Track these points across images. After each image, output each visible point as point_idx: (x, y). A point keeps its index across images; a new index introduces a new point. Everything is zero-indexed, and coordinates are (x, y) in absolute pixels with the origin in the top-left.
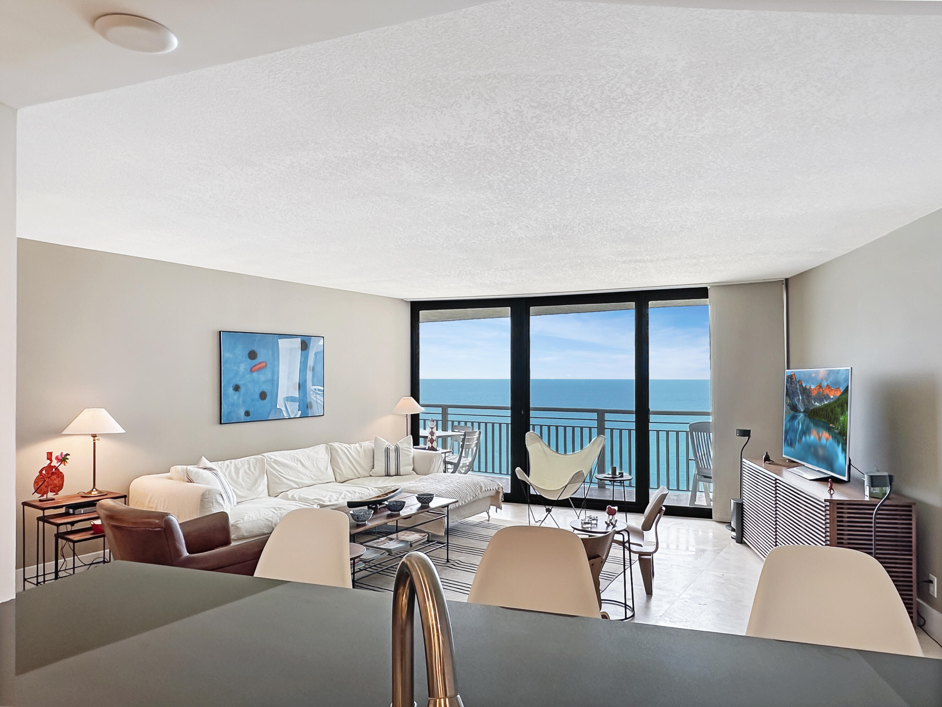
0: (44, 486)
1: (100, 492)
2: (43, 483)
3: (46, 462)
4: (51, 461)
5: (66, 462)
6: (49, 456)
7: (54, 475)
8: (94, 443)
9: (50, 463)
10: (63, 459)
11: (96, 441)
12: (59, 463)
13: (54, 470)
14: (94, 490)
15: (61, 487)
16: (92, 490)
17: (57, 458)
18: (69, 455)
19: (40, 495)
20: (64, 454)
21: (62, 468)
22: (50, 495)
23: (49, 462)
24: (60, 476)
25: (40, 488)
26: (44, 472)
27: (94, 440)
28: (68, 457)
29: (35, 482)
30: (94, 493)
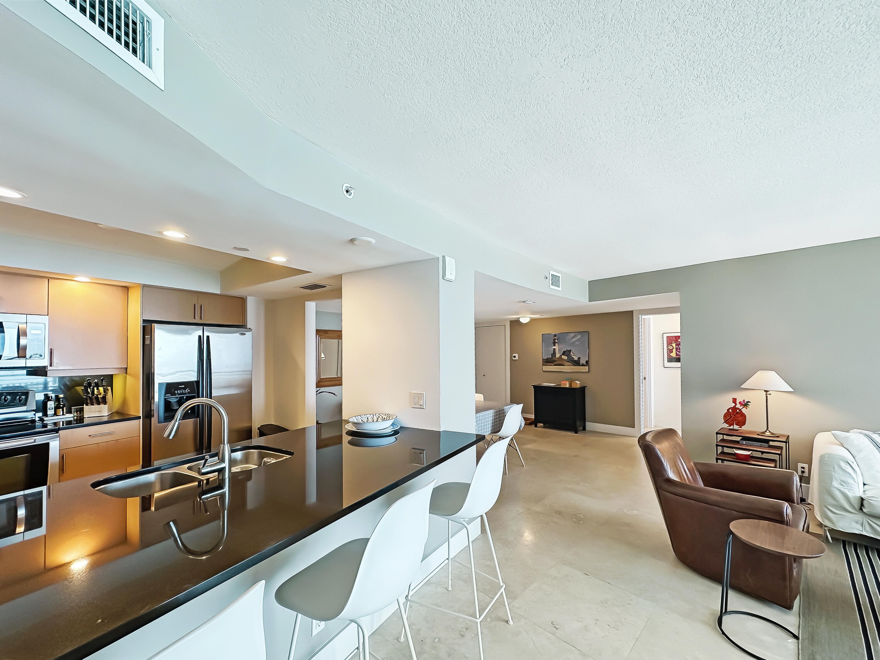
0: (731, 420)
1: (772, 434)
2: (730, 418)
3: (732, 404)
4: (736, 404)
5: (748, 407)
6: (734, 401)
7: (738, 414)
8: (767, 397)
9: (735, 406)
10: (746, 404)
11: (768, 396)
12: (742, 407)
13: (738, 411)
14: (768, 431)
15: (744, 423)
16: (766, 431)
17: (740, 403)
18: (750, 402)
19: (728, 425)
20: (746, 401)
21: (744, 410)
22: (736, 427)
23: (734, 404)
24: (744, 416)
25: (728, 421)
26: (730, 410)
27: (766, 394)
28: (749, 403)
29: (724, 416)
30: (768, 433)
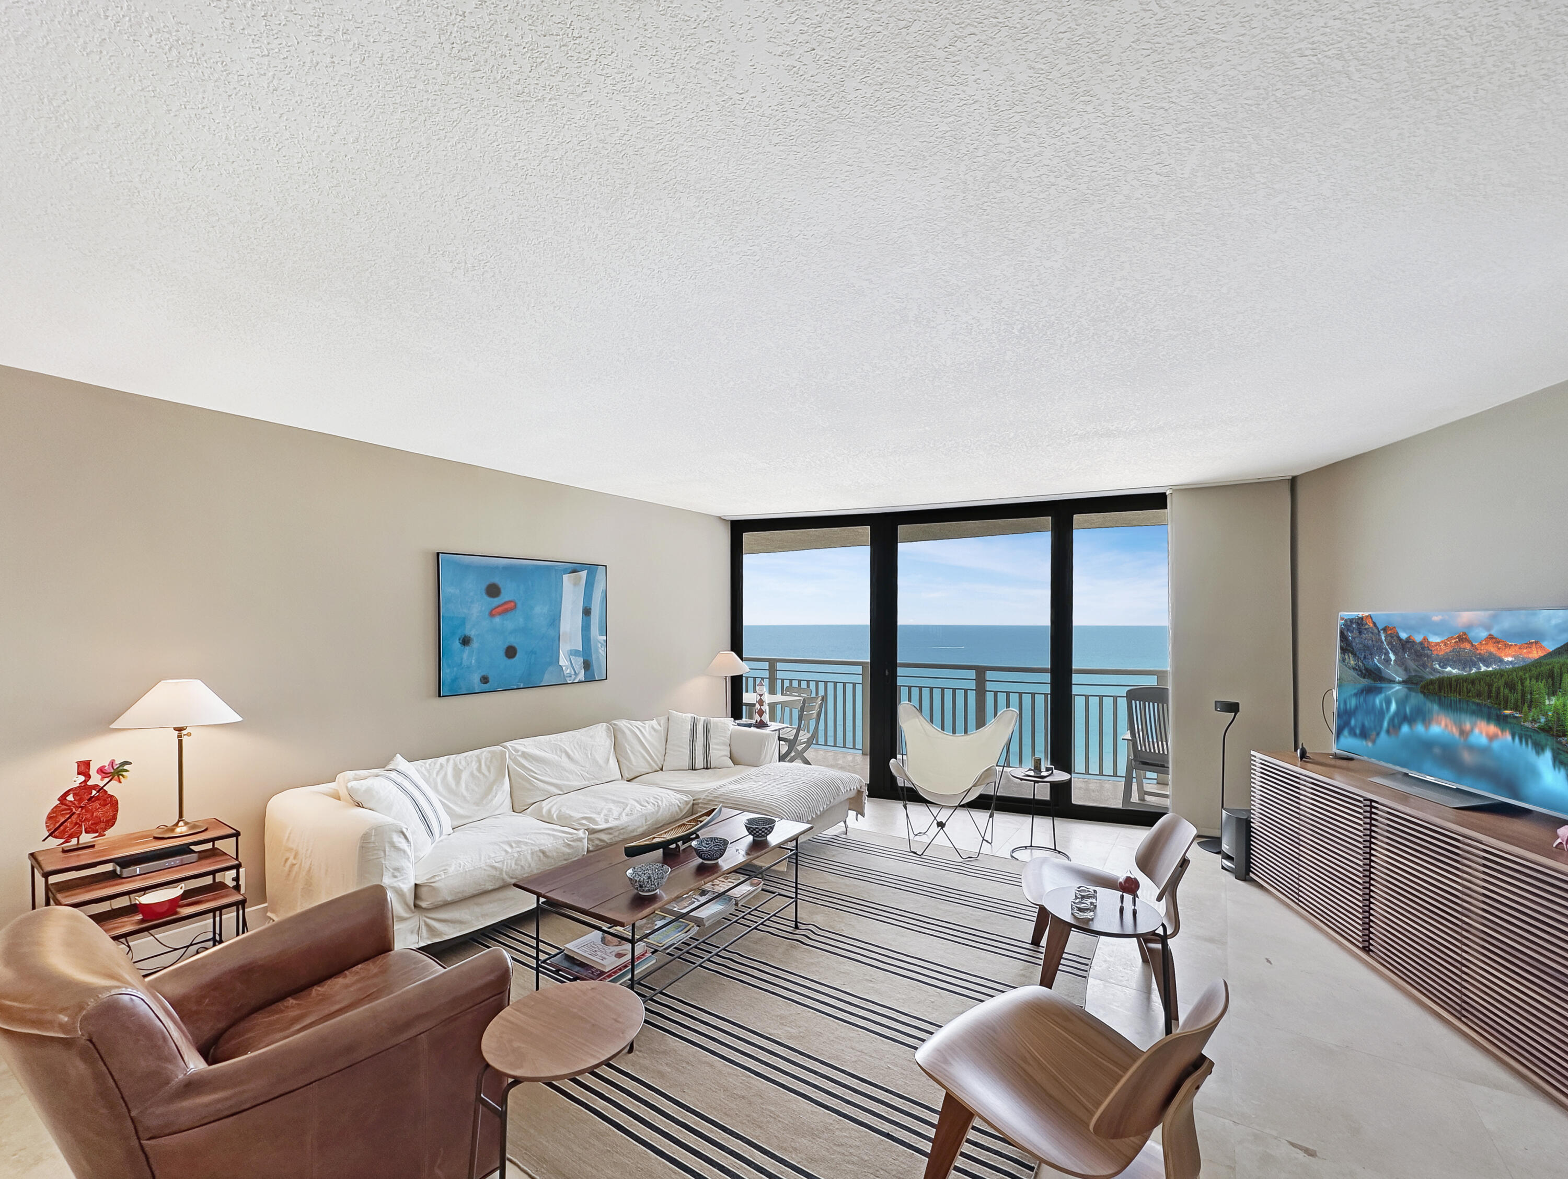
0: (71, 823)
1: (194, 827)
2: (70, 817)
3: (76, 779)
4: (88, 776)
5: (122, 775)
6: (83, 768)
7: (93, 802)
8: (180, 742)
9: (85, 781)
10: (115, 772)
11: (185, 739)
12: (107, 780)
13: (94, 792)
14: (181, 823)
15: (111, 822)
16: (177, 825)
17: (101, 771)
18: (130, 763)
19: (63, 841)
20: (118, 762)
21: (113, 788)
22: (86, 838)
23: (82, 778)
24: (112, 803)
25: (62, 828)
26: (70, 798)
27: (179, 736)
28: (126, 767)
29: (50, 818)
30: (182, 829)
